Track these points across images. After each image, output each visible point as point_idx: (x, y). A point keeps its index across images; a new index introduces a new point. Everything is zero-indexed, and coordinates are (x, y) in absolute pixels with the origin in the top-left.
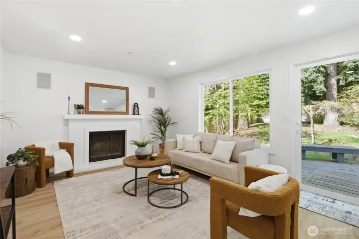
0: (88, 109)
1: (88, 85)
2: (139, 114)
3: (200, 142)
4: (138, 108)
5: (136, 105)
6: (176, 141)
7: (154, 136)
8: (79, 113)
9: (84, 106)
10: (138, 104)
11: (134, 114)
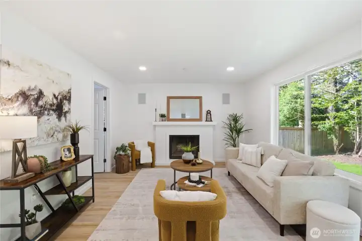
0: (169, 117)
1: (169, 98)
2: (211, 121)
3: (262, 155)
4: (211, 114)
5: (209, 112)
6: (239, 150)
7: (226, 142)
8: (163, 121)
9: (166, 115)
10: (210, 112)
11: (207, 121)
